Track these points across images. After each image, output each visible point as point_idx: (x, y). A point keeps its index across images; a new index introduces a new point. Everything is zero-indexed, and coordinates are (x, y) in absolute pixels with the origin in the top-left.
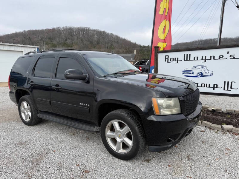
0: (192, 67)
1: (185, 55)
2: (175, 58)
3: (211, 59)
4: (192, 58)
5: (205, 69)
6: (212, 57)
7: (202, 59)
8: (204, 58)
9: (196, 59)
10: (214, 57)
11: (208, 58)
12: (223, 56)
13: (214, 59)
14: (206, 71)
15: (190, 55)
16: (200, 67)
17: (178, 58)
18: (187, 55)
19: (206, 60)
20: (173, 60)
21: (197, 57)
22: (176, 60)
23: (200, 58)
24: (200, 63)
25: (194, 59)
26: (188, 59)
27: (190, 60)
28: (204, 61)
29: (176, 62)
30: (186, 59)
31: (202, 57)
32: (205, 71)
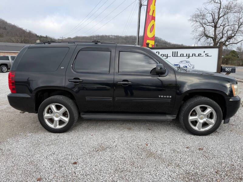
0: (179, 62)
1: (173, 52)
2: (165, 55)
3: (193, 56)
4: (179, 55)
5: (188, 64)
6: (194, 55)
7: (187, 56)
8: (188, 55)
9: (182, 55)
10: (195, 54)
11: (191, 55)
12: (201, 54)
13: (195, 56)
14: (190, 65)
15: (177, 52)
16: (185, 62)
17: (167, 55)
18: (175, 52)
19: (190, 57)
20: (163, 56)
21: (183, 54)
22: (166, 56)
23: (185, 55)
24: (185, 59)
25: (181, 56)
26: (176, 56)
27: (177, 56)
28: (188, 57)
29: (166, 58)
30: (174, 56)
31: (187, 54)
32: (188, 65)
